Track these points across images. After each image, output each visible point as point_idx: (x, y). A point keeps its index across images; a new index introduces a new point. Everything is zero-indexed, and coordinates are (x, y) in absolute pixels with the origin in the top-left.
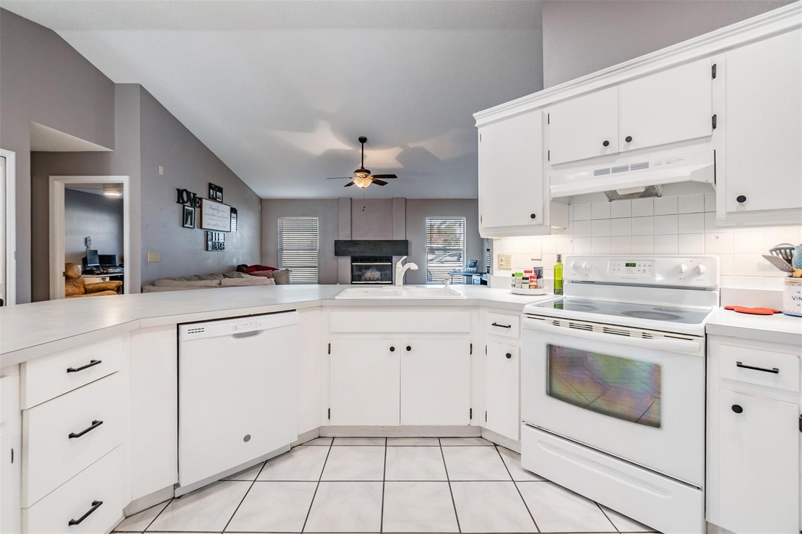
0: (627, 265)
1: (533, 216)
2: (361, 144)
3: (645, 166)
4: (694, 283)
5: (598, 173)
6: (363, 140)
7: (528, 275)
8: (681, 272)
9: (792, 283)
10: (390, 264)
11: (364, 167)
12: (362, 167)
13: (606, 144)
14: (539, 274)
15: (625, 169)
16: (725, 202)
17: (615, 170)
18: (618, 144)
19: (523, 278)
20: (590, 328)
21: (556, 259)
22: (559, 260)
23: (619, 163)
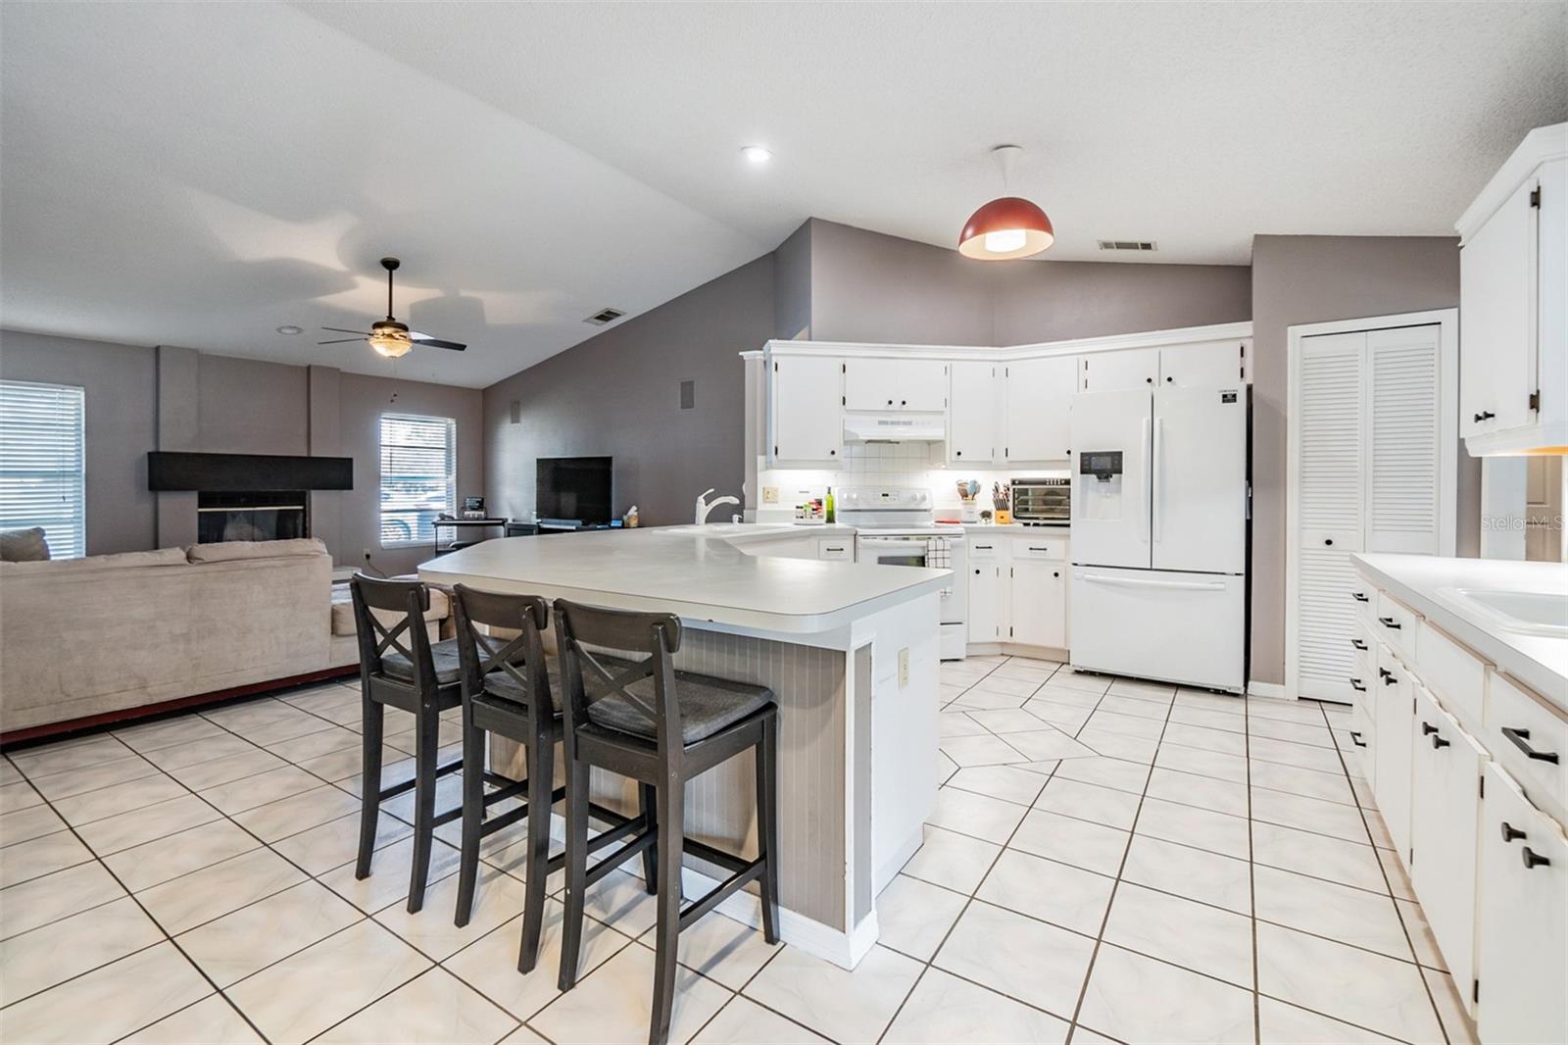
0: (883, 495)
1: (833, 453)
2: (388, 271)
3: (910, 423)
4: (923, 507)
5: (881, 423)
6: (391, 265)
7: (815, 507)
8: (916, 499)
9: (968, 504)
10: (301, 507)
11: (393, 316)
12: (390, 317)
13: (890, 402)
14: (820, 503)
15: (898, 423)
16: (950, 453)
17: (893, 423)
18: (897, 404)
19: (813, 510)
20: (907, 539)
21: (827, 491)
22: (829, 493)
23: (894, 418)
